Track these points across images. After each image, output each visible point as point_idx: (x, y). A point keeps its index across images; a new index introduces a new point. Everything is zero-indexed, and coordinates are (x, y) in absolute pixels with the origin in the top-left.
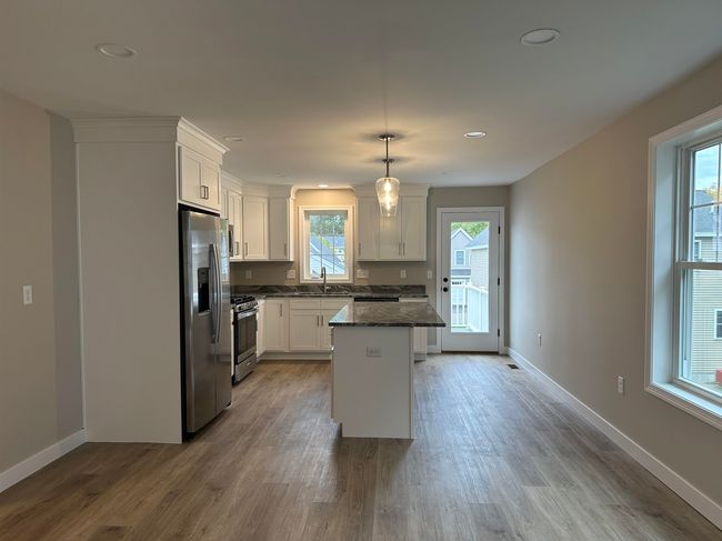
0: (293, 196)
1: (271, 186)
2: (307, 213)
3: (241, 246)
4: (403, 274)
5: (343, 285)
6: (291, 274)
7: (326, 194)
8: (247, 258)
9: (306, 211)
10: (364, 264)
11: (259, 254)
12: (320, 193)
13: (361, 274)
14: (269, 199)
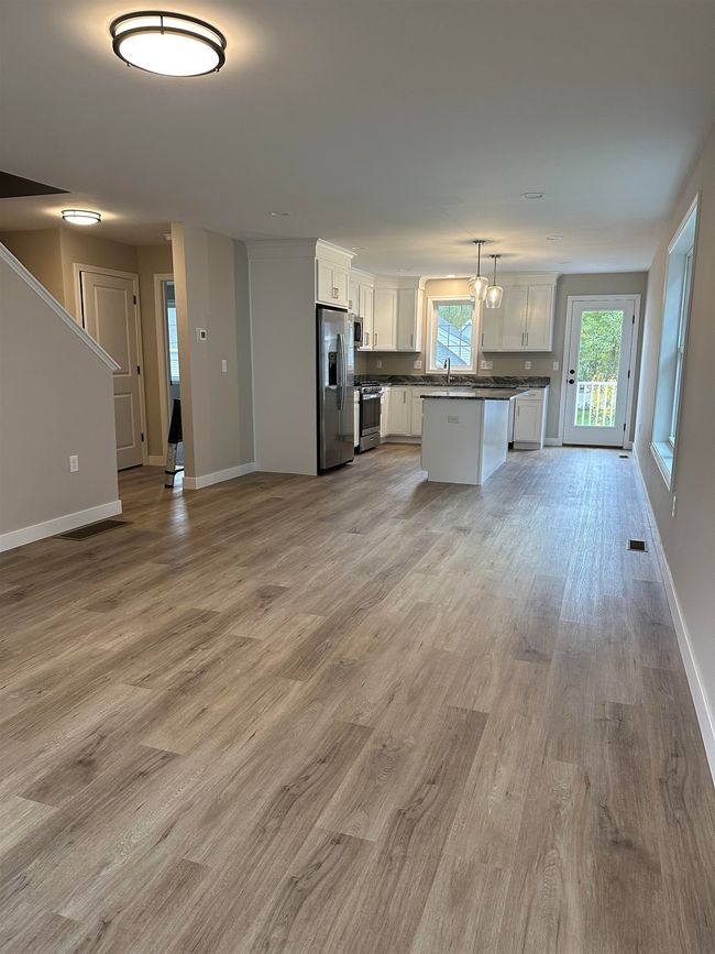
0: (421, 286)
1: (400, 278)
2: (436, 304)
3: (370, 337)
4: (528, 365)
5: (467, 376)
6: (418, 364)
7: (455, 284)
8: (377, 348)
9: (434, 302)
10: (488, 355)
11: (388, 344)
12: (448, 283)
13: (485, 365)
14: (398, 291)
